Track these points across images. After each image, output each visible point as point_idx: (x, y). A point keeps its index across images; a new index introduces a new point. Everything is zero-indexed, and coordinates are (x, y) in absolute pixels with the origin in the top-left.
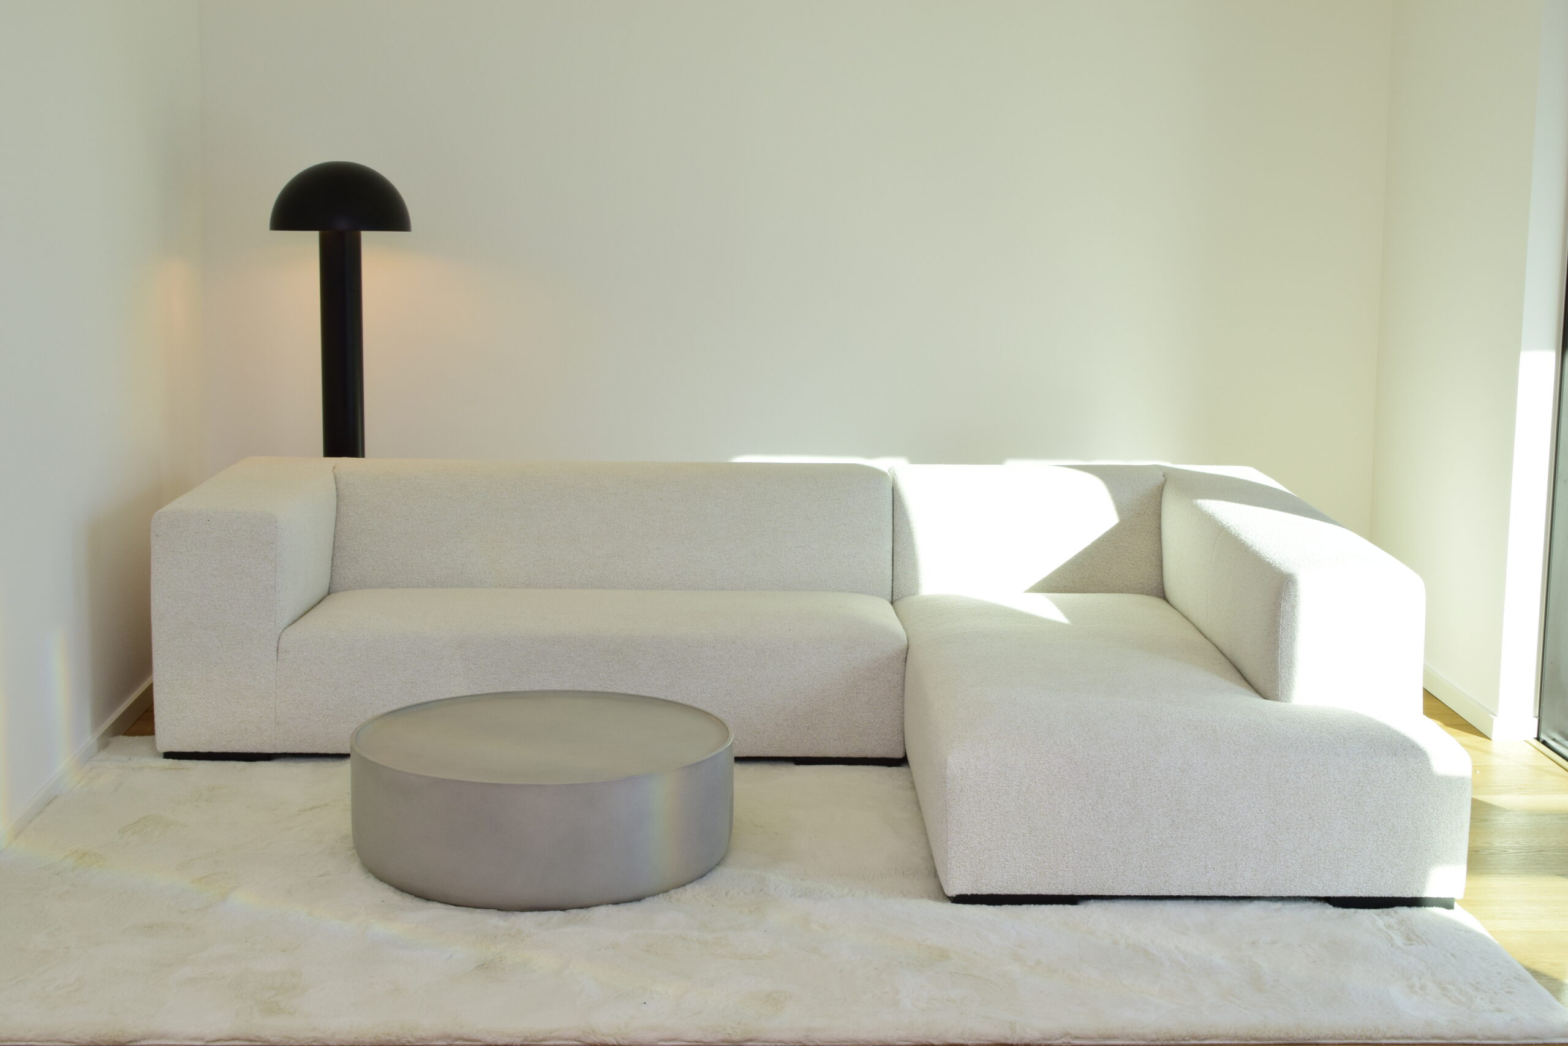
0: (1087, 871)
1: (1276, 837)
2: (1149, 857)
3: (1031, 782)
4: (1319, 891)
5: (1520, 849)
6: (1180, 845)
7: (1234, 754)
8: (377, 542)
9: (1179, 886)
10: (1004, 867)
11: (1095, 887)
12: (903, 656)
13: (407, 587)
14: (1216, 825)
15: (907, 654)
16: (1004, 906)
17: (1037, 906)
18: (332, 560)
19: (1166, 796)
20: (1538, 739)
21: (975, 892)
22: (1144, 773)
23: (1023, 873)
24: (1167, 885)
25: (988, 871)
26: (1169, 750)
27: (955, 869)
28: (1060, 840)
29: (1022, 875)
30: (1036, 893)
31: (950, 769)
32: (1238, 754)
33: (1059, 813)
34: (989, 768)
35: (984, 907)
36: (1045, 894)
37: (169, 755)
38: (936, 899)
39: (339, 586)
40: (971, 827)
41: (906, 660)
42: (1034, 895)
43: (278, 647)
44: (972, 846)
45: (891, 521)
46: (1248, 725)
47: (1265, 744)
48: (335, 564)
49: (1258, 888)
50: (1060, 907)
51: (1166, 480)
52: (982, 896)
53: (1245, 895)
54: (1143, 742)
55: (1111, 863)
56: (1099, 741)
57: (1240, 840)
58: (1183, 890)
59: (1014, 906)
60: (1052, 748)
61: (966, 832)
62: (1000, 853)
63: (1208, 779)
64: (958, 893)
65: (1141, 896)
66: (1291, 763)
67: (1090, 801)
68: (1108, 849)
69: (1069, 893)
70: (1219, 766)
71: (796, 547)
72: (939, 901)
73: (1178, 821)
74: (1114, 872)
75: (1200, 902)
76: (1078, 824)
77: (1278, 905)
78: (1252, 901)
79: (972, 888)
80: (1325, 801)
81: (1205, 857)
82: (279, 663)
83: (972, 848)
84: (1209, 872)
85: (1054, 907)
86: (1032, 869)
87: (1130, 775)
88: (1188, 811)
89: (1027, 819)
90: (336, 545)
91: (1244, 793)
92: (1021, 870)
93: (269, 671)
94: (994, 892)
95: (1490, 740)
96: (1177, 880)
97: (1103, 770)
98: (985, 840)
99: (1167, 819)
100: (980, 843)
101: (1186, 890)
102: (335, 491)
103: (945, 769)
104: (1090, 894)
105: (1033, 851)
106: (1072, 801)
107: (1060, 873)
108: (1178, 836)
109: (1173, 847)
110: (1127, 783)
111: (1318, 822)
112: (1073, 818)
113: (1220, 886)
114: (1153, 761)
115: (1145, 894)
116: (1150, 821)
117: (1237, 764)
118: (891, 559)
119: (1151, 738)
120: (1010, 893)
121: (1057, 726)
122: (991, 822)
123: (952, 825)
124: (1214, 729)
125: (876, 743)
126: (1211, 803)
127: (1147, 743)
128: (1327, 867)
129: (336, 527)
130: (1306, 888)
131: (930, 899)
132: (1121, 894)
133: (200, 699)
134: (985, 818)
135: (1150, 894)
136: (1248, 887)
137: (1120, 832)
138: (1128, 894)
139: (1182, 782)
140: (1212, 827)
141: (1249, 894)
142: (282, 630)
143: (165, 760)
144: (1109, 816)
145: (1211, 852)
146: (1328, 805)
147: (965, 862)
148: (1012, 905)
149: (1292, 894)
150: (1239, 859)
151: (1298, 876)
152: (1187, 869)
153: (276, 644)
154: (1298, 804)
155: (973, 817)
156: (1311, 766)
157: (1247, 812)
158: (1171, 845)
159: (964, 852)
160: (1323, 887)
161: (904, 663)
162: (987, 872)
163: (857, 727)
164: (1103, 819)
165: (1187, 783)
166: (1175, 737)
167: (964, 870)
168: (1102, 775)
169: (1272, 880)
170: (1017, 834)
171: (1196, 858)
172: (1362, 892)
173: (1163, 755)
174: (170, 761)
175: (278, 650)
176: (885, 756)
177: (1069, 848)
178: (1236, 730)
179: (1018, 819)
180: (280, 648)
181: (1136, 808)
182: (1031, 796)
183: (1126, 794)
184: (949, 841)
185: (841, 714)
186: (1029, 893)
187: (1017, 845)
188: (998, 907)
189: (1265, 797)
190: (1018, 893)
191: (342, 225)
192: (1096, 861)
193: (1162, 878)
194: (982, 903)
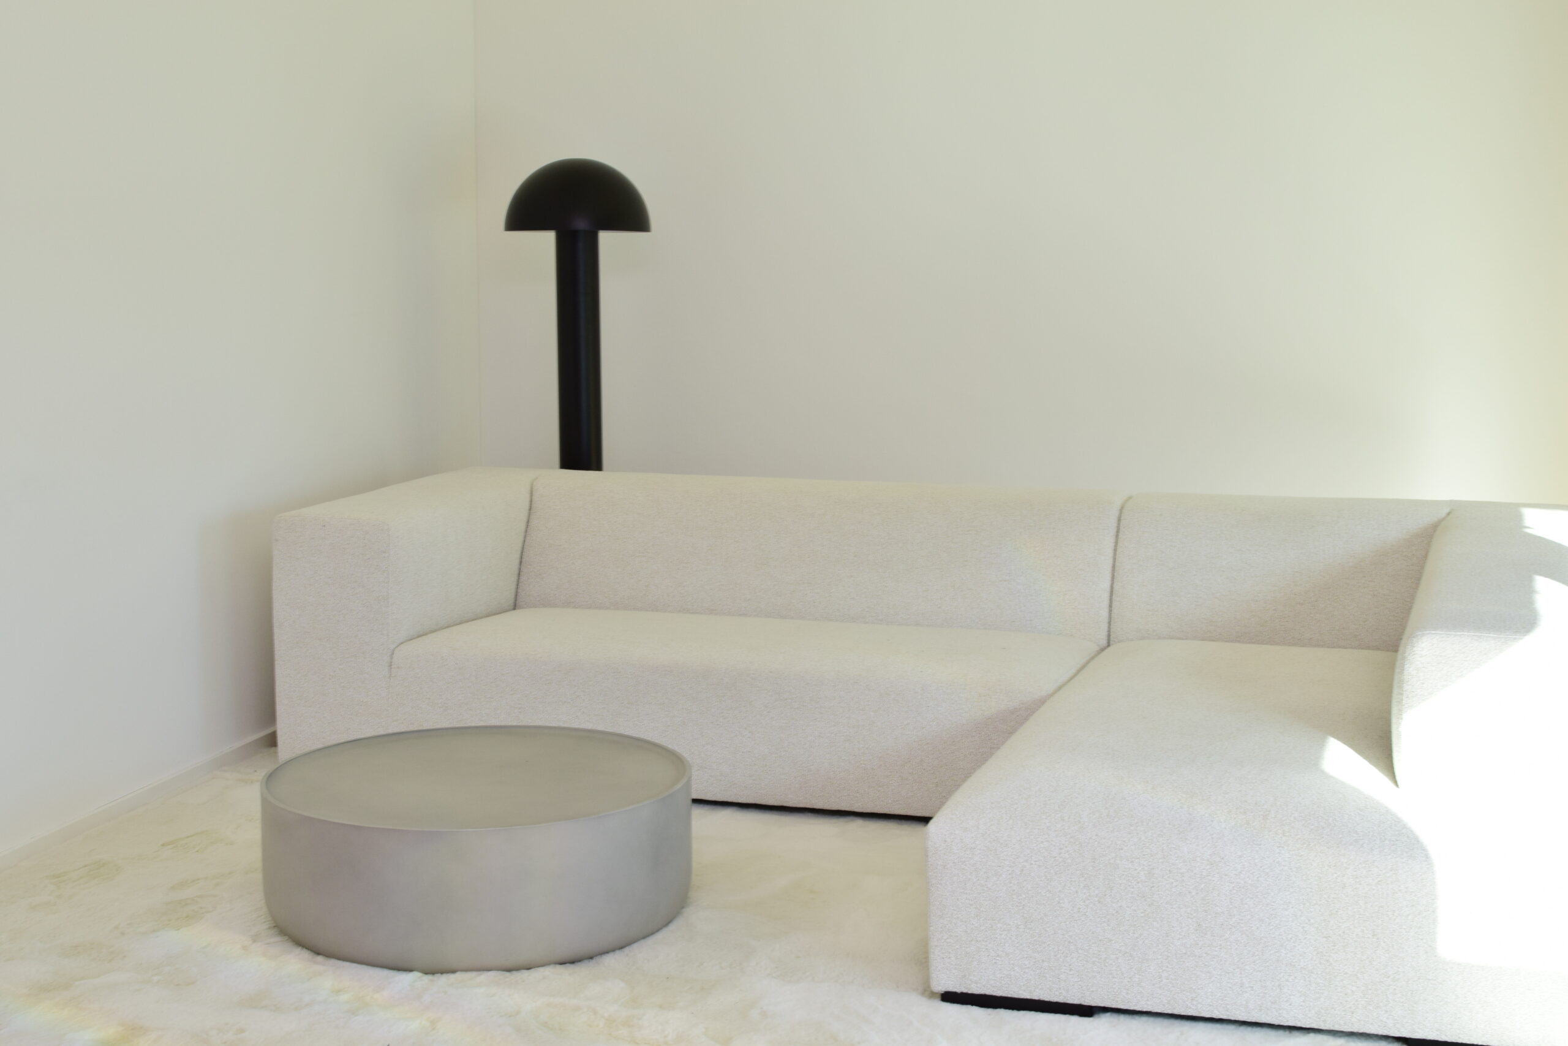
0: (1095, 977)
1: (1330, 956)
3: (1025, 864)
6: (1208, 954)
9: (1209, 1006)
10: (996, 963)
14: (1253, 934)
16: (997, 1010)
17: (1040, 1013)
18: (519, 575)
19: (1190, 892)
21: (965, 991)
22: (1163, 862)
24: (1195, 1003)
25: (977, 967)
27: (939, 961)
28: (1061, 936)
29: (1017, 974)
30: (1037, 998)
32: (1283, 847)
33: (1059, 903)
35: (978, 1009)
36: (1047, 1000)
38: (923, 995)
39: (523, 603)
40: (955, 912)
44: (957, 934)
48: (522, 580)
49: (1310, 1018)
51: (1446, 517)
52: (973, 995)
53: (1295, 1025)
55: (1123, 970)
57: (1283, 955)
58: (1216, 1012)
61: (950, 917)
62: (990, 945)
63: (1243, 876)
64: (944, 990)
65: (1167, 1014)
67: (1097, 892)
70: (1257, 861)
71: (1001, 581)
72: (926, 997)
73: (1204, 925)
74: (1128, 982)
76: (1083, 919)
79: (961, 984)
81: (1241, 974)
82: (389, 680)
83: (957, 936)
84: (1246, 992)
86: (1029, 968)
87: (1146, 863)
88: (1217, 913)
89: (1021, 908)
90: (523, 560)
91: (1288, 896)
92: (1016, 968)
93: (382, 687)
94: (988, 992)
96: (1207, 998)
97: (1113, 854)
98: (972, 929)
99: (1191, 922)
100: (966, 932)
101: (1219, 1012)
104: (1103, 1005)
105: (1029, 947)
106: (1074, 890)
107: (1063, 977)
108: (1206, 944)
109: (1199, 957)
110: (1142, 873)
111: (1384, 942)
112: (1076, 910)
113: (1260, 1010)
114: (1176, 849)
115: (1170, 1012)
116: (1170, 922)
118: (1108, 598)
120: (1005, 995)
122: (979, 907)
123: (934, 908)
126: (1247, 906)
127: (1174, 826)
128: (1398, 1000)
129: (524, 541)
130: (1372, 1024)
131: (916, 994)
132: (1140, 1009)
134: (971, 903)
135: (1176, 1013)
137: (1134, 933)
138: (1149, 1010)
139: (1210, 878)
140: (1248, 936)
142: (402, 642)
144: (1120, 912)
145: (1248, 967)
147: (950, 953)
148: (1009, 1009)
150: (1284, 979)
151: (1361, 1007)
152: (1219, 985)
153: (390, 657)
154: (1357, 916)
155: (958, 899)
157: (1293, 922)
158: (1197, 954)
159: (948, 940)
160: (1395, 1024)
162: (975, 967)
164: (1113, 915)
165: (1216, 879)
167: (950, 963)
170: (1010, 925)
171: (1229, 973)
172: (1446, 1036)
173: (1188, 842)
177: (1072, 947)
179: (1010, 907)
180: (391, 662)
181: (1152, 904)
182: (1026, 880)
183: (1141, 886)
184: (932, 926)
186: (1028, 997)
187: (1010, 938)
188: (990, 1010)
189: (1316, 904)
190: (1016, 996)
191: (581, 224)
192: (1106, 966)
193: (1188, 994)
194: (972, 1004)
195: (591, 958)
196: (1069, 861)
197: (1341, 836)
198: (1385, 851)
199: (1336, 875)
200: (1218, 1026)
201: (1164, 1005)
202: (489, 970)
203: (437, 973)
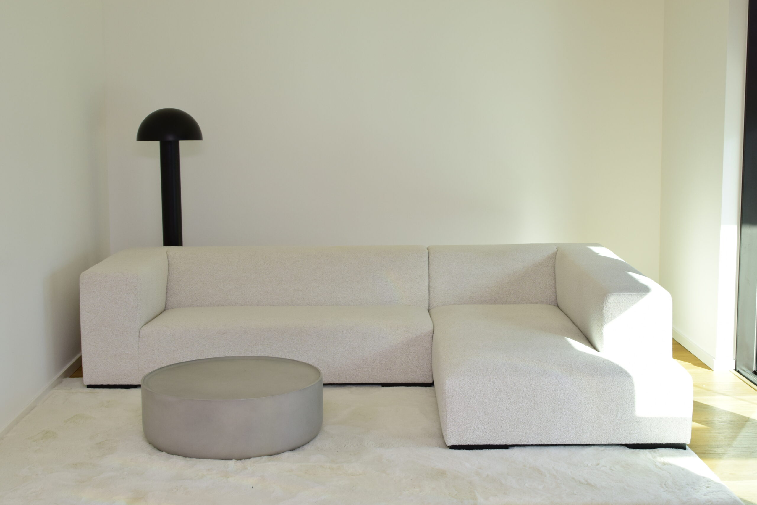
0: (512, 433)
1: (601, 416)
2: (541, 426)
3: (485, 392)
4: (622, 441)
5: (721, 421)
6: (556, 420)
7: (580, 377)
8: (187, 286)
9: (556, 440)
10: (474, 432)
11: (516, 441)
12: (431, 335)
13: (201, 306)
14: (573, 411)
15: (433, 334)
16: (474, 450)
17: (489, 450)
18: (166, 294)
19: (549, 397)
20: (736, 370)
21: (460, 444)
22: (538, 387)
24: (550, 439)
25: (466, 434)
26: (549, 376)
27: (451, 433)
28: (499, 419)
29: (482, 435)
30: (489, 444)
31: (447, 386)
32: (582, 377)
33: (498, 406)
34: (465, 385)
35: (465, 450)
36: (493, 444)
37: (89, 386)
38: (443, 448)
39: (170, 306)
40: (457, 414)
41: (433, 337)
42: (488, 445)
43: (139, 335)
44: (458, 422)
45: (428, 272)
46: (587, 364)
47: (595, 372)
48: (168, 296)
49: (593, 440)
50: (500, 450)
51: (557, 250)
52: (464, 445)
53: (587, 444)
54: (538, 372)
55: (523, 429)
56: (517, 372)
57: (584, 417)
59: (479, 450)
60: (495, 375)
61: (455, 416)
62: (471, 425)
63: (568, 389)
64: (452, 445)
65: (538, 445)
66: (607, 381)
67: (513, 400)
68: (522, 423)
69: (504, 444)
70: (573, 383)
71: (383, 285)
72: (444, 448)
73: (554, 409)
74: (525, 434)
75: (567, 447)
76: (508, 411)
77: (603, 448)
78: (591, 446)
79: (459, 442)
80: (624, 399)
81: (568, 426)
82: (140, 342)
84: (570, 433)
85: (498, 450)
86: (487, 432)
87: (531, 388)
88: (559, 404)
89: (484, 409)
90: (168, 287)
91: (585, 395)
92: (482, 433)
93: (135, 346)
94: (469, 444)
95: (713, 370)
96: (555, 437)
97: (519, 385)
98: (464, 419)
99: (549, 408)
100: (462, 421)
101: (559, 442)
102: (167, 262)
103: (445, 386)
104: (514, 444)
105: (487, 424)
106: (504, 400)
107: (500, 434)
108: (554, 416)
110: (530, 391)
111: (620, 409)
112: (505, 408)
113: (575, 439)
114: (542, 381)
115: (540, 444)
116: (541, 409)
117: (581, 382)
118: (428, 289)
119: (541, 370)
120: (477, 444)
121: (498, 365)
122: (467, 411)
123: (449, 413)
124: (571, 366)
125: (419, 376)
126: (570, 400)
127: (540, 373)
128: (625, 430)
129: (168, 279)
130: (616, 440)
131: (440, 447)
132: (529, 444)
133: (103, 360)
134: (464, 409)
135: (543, 444)
136: (588, 440)
137: (527, 415)
138: (532, 444)
139: (556, 391)
140: (570, 412)
141: (589, 443)
142: (141, 327)
143: (88, 388)
144: (522, 407)
145: (571, 424)
146: (625, 401)
147: (455, 430)
148: (478, 449)
149: (609, 443)
150: (584, 427)
151: (612, 434)
152: (559, 431)
153: (138, 334)
154: (611, 400)
155: (458, 408)
156: (616, 382)
157: (587, 405)
158: (552, 420)
159: (455, 425)
160: (624, 439)
161: (432, 338)
163: (410, 368)
164: (519, 408)
165: (558, 391)
166: (553, 370)
167: (455, 434)
168: (519, 388)
169: (600, 436)
170: (479, 416)
171: (563, 426)
172: (642, 441)
174: (90, 389)
175: (139, 336)
176: (424, 382)
177: (504, 422)
178: (582, 366)
179: (479, 409)
180: (140, 335)
181: (534, 403)
182: (485, 398)
183: (530, 397)
184: (448, 420)
185: (403, 363)
186: (486, 444)
187: (479, 422)
188: (471, 451)
189: (595, 397)
190: (480, 444)
191: (171, 138)
192: (517, 428)
193: (548, 436)
194: (463, 449)
195: (299, 448)
196: (502, 389)
197: (601, 371)
198: (619, 375)
199: (602, 386)
200: (557, 447)
201: (538, 441)
202: (264, 456)
203: (242, 459)
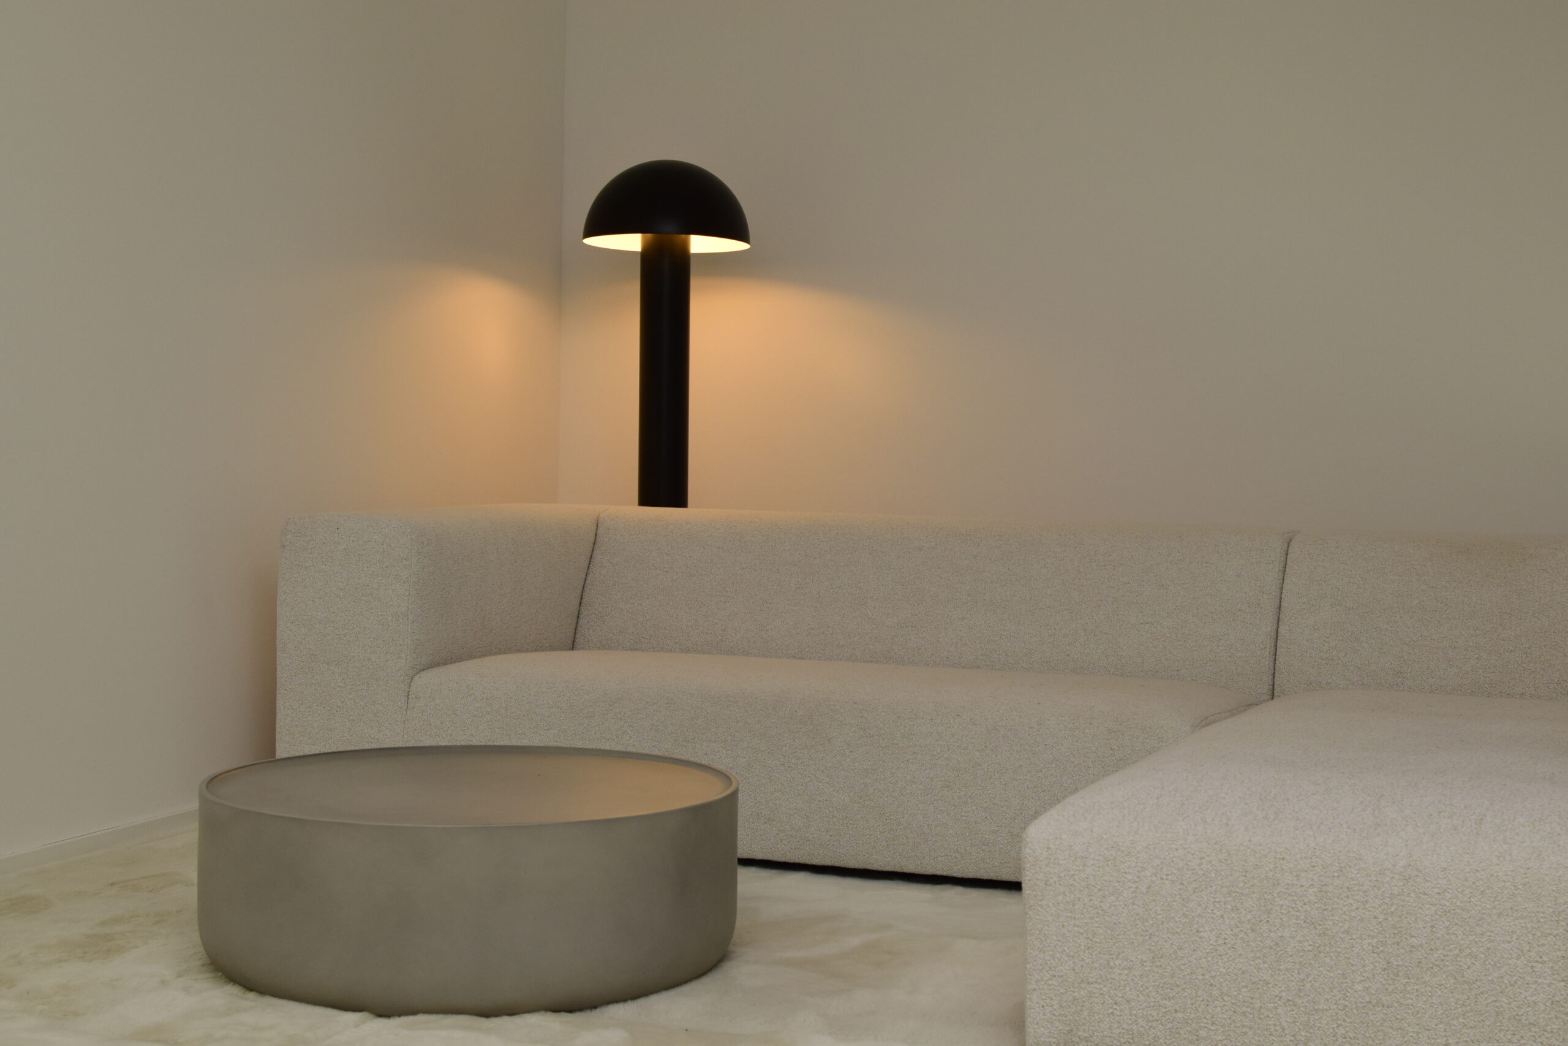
2: (1348, 1020)
3: (1154, 878)
14: (1463, 976)
19: (1375, 917)
22: (1339, 876)
23: (1142, 1027)
27: (1036, 1009)
28: (1200, 977)
29: (1142, 1029)
31: (1029, 847)
33: (1198, 931)
34: (1090, 849)
40: (1059, 943)
45: (1278, 593)
55: (1284, 1024)
61: (1052, 951)
62: (1105, 989)
63: (1449, 895)
67: (1249, 917)
68: (1280, 1000)
73: (1395, 963)
74: (1291, 1041)
76: (1230, 953)
83: (1062, 976)
86: (1157, 1020)
87: (1315, 878)
88: (1413, 947)
89: (1147, 937)
97: (1272, 866)
98: (1082, 966)
99: (1378, 959)
100: (1074, 970)
102: (592, 537)
103: (1024, 846)
105: (1157, 991)
106: (1219, 914)
108: (1397, 989)
109: (1389, 1007)
110: (1311, 891)
112: (1220, 942)
116: (1348, 958)
122: (1091, 936)
134: (1081, 930)
137: (1299, 973)
139: (1403, 898)
140: (1455, 979)
142: (417, 670)
144: (1281, 944)
147: (1051, 999)
153: (407, 687)
155: (1064, 927)
158: (1386, 1003)
159: (1049, 982)
162: (1084, 1019)
164: (1271, 948)
165: (1412, 900)
167: (1050, 1012)
168: (1270, 875)
170: (1132, 961)
177: (1216, 993)
179: (1133, 936)
181: (1325, 934)
182: (1154, 901)
183: (1309, 909)
184: (1028, 963)
187: (1132, 980)
191: (668, 228)
196: (1213, 874)
